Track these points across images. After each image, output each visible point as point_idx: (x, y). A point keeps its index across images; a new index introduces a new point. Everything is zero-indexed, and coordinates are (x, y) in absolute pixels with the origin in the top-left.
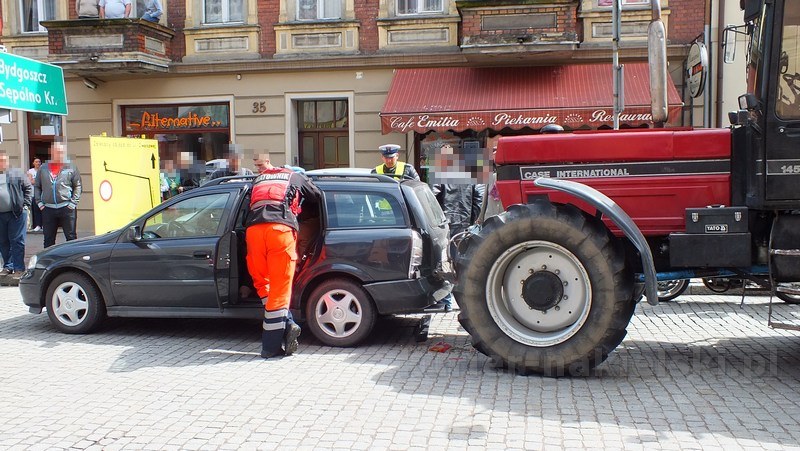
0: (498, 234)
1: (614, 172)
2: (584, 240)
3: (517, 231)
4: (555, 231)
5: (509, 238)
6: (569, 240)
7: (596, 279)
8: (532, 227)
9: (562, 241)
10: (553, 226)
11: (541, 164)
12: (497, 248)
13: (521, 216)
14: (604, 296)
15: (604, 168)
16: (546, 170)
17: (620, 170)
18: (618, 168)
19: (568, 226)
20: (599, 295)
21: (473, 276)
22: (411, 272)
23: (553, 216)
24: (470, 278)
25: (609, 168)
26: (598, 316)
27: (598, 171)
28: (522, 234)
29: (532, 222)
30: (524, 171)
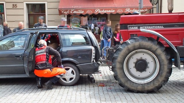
0: (128, 47)
1: (159, 27)
2: (157, 49)
3: (134, 46)
4: (147, 46)
5: (132, 49)
6: (152, 49)
7: (161, 61)
8: (140, 45)
9: (149, 49)
10: (147, 45)
11: (135, 24)
12: (128, 52)
13: (136, 41)
14: (164, 67)
15: (156, 26)
16: (137, 26)
17: (161, 26)
18: (160, 26)
19: (152, 45)
20: (162, 66)
21: (119, 61)
22: (92, 60)
23: (147, 41)
24: (118, 62)
25: (157, 26)
26: (162, 73)
27: (153, 27)
28: (136, 47)
29: (140, 43)
30: (129, 27)
